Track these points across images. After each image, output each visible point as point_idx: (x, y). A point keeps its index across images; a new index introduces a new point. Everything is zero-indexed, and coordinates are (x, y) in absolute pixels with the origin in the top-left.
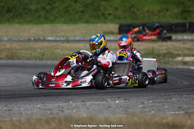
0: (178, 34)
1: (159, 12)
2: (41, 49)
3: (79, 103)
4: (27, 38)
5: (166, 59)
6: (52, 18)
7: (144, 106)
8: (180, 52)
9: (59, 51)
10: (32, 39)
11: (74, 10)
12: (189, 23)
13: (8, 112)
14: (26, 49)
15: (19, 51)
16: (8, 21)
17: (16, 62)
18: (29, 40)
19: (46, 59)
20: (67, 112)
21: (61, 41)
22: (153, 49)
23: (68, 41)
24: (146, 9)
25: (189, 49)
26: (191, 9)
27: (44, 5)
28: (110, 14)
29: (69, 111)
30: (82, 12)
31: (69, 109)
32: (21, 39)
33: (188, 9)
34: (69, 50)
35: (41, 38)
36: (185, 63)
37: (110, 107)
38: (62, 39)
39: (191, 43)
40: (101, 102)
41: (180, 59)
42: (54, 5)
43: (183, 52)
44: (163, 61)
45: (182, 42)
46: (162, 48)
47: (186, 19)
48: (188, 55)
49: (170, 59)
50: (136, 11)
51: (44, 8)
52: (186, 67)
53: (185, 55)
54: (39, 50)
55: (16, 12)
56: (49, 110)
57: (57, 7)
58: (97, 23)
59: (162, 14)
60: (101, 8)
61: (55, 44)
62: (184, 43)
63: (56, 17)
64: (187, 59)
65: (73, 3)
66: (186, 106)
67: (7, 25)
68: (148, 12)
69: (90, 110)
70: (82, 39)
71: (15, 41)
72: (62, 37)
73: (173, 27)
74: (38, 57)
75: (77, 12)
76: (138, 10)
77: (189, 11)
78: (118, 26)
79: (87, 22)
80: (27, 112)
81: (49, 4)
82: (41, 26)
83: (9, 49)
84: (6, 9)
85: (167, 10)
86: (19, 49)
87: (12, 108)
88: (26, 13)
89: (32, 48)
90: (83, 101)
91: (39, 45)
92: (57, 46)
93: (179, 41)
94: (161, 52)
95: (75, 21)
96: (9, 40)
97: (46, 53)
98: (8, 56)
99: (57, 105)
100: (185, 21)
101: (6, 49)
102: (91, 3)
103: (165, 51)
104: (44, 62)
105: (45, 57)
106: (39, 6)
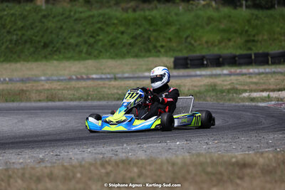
0: (243, 67)
1: (220, 42)
2: (84, 88)
3: (134, 146)
4: (68, 77)
5: (231, 95)
6: (96, 53)
7: (208, 146)
8: (246, 88)
9: (106, 90)
10: (74, 77)
11: (121, 42)
12: (255, 54)
13: (55, 157)
14: (67, 89)
15: (60, 92)
16: (45, 57)
17: (58, 104)
18: (71, 79)
19: (92, 99)
20: (122, 155)
21: (107, 78)
22: (215, 85)
23: (116, 79)
24: (204, 39)
25: (256, 83)
26: (256, 38)
27: (86, 38)
28: (162, 46)
29: (124, 154)
30: (130, 44)
31: (123, 152)
32: (62, 78)
33: (252, 38)
34: (117, 89)
35: (85, 77)
36: (252, 100)
37: (170, 149)
38: (109, 76)
39: (258, 77)
40: (160, 144)
41: (246, 95)
42: (97, 38)
43: (249, 87)
44: (227, 98)
45: (248, 76)
46: (225, 83)
47: (250, 49)
48: (255, 91)
49: (235, 95)
50: (193, 42)
51: (86, 42)
52: (254, 104)
53: (251, 91)
54: (83, 90)
55: (53, 47)
56: (101, 153)
57: (100, 40)
58: (148, 57)
59: (223, 44)
60: (152, 39)
61: (100, 82)
62: (250, 77)
63: (101, 52)
64: (255, 95)
65: (119, 35)
66: (255, 146)
67: (44, 62)
68: (207, 42)
69: (148, 153)
70: (131, 76)
71: (55, 80)
72: (109, 74)
73: (237, 58)
74: (82, 98)
75: (124, 46)
76: (195, 41)
77: (254, 41)
78: (172, 59)
79: (136, 56)
80: (76, 157)
81: (92, 36)
82: (82, 62)
83: (48, 90)
84: (42, 44)
85: (229, 40)
86: (59, 90)
87: (60, 152)
88: (65, 48)
89: (74, 87)
90: (139, 144)
91: (83, 84)
92: (104, 84)
93: (245, 74)
94: (224, 88)
95: (123, 56)
96: (48, 80)
97: (91, 93)
98: (47, 97)
99: (109, 148)
100: (249, 52)
101: (44, 89)
102: (141, 34)
103: (229, 87)
104: (89, 103)
105: (90, 98)
106: (80, 40)
